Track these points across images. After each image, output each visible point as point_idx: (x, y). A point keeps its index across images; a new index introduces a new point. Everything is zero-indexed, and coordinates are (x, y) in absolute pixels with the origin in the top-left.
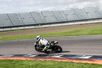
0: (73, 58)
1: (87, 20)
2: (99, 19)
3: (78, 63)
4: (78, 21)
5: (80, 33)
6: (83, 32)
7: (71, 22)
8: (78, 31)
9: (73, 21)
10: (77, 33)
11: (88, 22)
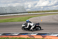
0: (9, 35)
1: (18, 13)
2: (24, 13)
3: (11, 38)
4: (12, 13)
5: (13, 20)
6: (15, 20)
7: (8, 14)
8: (12, 19)
9: (10, 14)
10: (12, 21)
11: (18, 14)
